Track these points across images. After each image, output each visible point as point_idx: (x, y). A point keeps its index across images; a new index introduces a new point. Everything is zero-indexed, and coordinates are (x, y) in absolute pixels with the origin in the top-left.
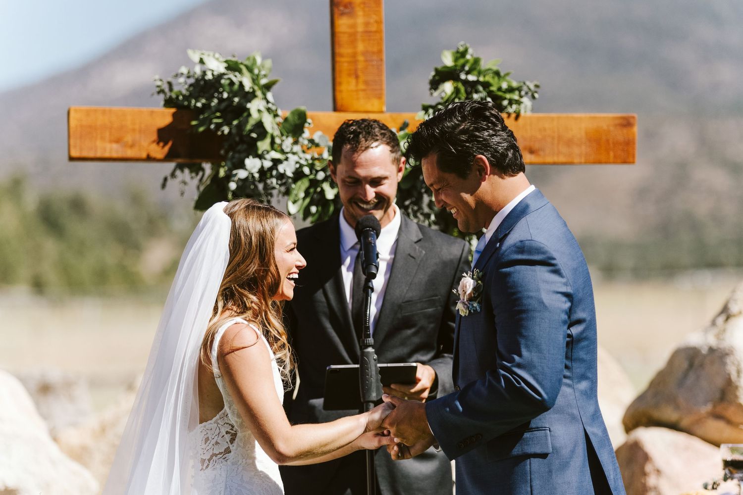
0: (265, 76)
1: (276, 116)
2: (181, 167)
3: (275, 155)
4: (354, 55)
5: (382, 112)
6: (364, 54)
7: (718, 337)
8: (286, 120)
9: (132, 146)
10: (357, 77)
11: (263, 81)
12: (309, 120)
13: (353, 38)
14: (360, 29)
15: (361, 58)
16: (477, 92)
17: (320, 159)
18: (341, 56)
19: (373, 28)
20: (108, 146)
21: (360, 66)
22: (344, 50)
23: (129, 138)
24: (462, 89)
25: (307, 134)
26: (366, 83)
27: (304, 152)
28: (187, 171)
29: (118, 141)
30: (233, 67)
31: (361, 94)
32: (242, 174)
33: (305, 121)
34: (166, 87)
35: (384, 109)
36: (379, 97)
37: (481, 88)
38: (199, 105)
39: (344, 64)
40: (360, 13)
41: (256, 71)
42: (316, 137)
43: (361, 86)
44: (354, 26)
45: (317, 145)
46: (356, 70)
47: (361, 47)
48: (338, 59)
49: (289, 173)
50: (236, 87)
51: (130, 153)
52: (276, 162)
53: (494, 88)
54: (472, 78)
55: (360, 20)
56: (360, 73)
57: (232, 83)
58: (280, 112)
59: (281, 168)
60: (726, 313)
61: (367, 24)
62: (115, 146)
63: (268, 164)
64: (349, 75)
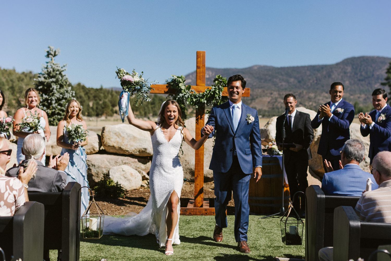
0: (184, 79)
1: (185, 86)
2: (169, 95)
3: (185, 93)
4: (200, 76)
5: (204, 86)
6: (202, 76)
7: (266, 127)
8: (187, 87)
9: (161, 91)
10: (200, 80)
11: (183, 80)
12: (191, 87)
13: (200, 73)
14: (201, 71)
15: (201, 76)
16: (222, 83)
17: (193, 94)
18: (198, 76)
19: (204, 71)
20: (157, 91)
21: (201, 78)
22: (198, 75)
23: (160, 90)
24: (219, 82)
25: (191, 90)
26: (202, 81)
27: (190, 93)
28: (170, 96)
29: (158, 90)
30: (178, 77)
31: (201, 83)
32: (179, 96)
33: (190, 87)
34: (167, 81)
35: (205, 85)
36: (204, 83)
37: (222, 82)
38: (172, 84)
39: (198, 78)
40: (201, 68)
41: (182, 78)
42: (193, 90)
43: (201, 81)
44: (200, 71)
45: (193, 92)
46: (200, 78)
47: (201, 74)
48: (197, 76)
49: (187, 97)
50: (179, 81)
51: (160, 92)
52: (185, 95)
53: (225, 82)
54: (221, 80)
55: (201, 69)
56: (201, 79)
57: (178, 80)
58: (186, 86)
59: (185, 96)
60: (268, 124)
61: (202, 70)
62: (158, 91)
63: (183, 95)
64: (199, 79)
